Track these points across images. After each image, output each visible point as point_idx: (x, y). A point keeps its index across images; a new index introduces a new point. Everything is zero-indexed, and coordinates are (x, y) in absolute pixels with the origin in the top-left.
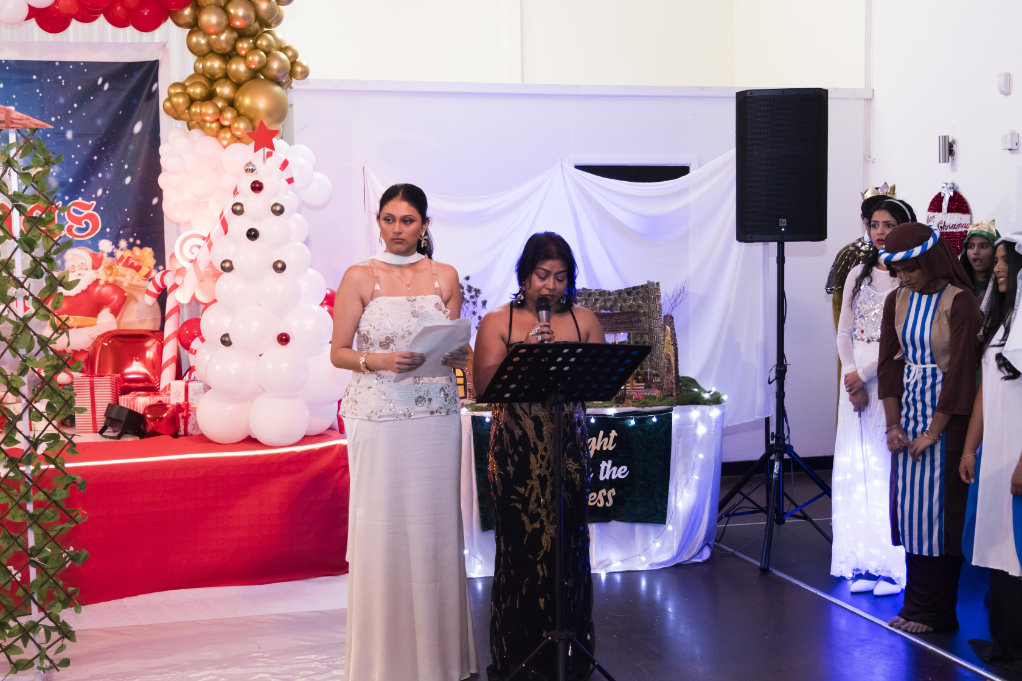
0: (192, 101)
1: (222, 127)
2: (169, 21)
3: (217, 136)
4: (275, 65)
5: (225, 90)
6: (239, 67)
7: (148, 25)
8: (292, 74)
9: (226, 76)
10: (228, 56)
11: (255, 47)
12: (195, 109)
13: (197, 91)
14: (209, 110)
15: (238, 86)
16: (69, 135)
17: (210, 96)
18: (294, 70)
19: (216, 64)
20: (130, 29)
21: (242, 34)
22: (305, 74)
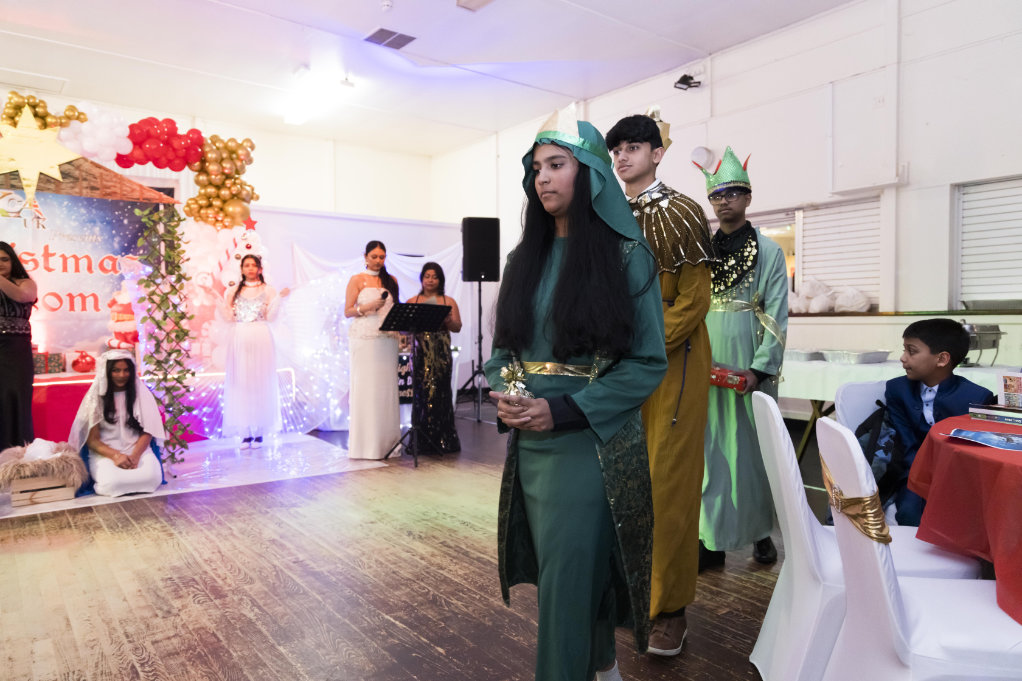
0: (201, 207)
1: (217, 221)
2: (187, 168)
3: (214, 225)
4: (244, 193)
5: (217, 203)
6: (224, 193)
7: (177, 168)
8: (252, 198)
9: (218, 197)
10: (218, 187)
11: (234, 184)
12: (202, 211)
13: (203, 202)
14: (210, 212)
15: (224, 202)
16: (126, 222)
17: (210, 205)
18: (252, 197)
19: (211, 190)
20: (167, 170)
21: (228, 177)
22: (258, 198)
